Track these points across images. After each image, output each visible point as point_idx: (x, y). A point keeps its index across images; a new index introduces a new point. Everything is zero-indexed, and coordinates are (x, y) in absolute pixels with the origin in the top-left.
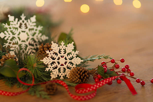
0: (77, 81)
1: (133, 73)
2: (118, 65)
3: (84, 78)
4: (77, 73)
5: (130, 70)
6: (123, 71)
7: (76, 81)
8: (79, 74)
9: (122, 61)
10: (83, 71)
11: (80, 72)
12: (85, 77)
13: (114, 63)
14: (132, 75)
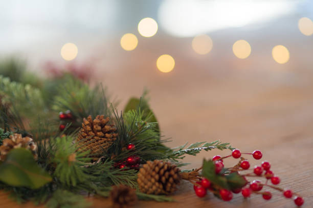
0: (154, 188)
1: (277, 179)
2: (247, 163)
3: (167, 180)
4: (154, 170)
5: (271, 173)
6: (258, 173)
7: (152, 187)
8: (158, 173)
9: (257, 156)
10: (166, 167)
11: (160, 169)
12: (171, 180)
13: (239, 159)
14: (276, 181)
